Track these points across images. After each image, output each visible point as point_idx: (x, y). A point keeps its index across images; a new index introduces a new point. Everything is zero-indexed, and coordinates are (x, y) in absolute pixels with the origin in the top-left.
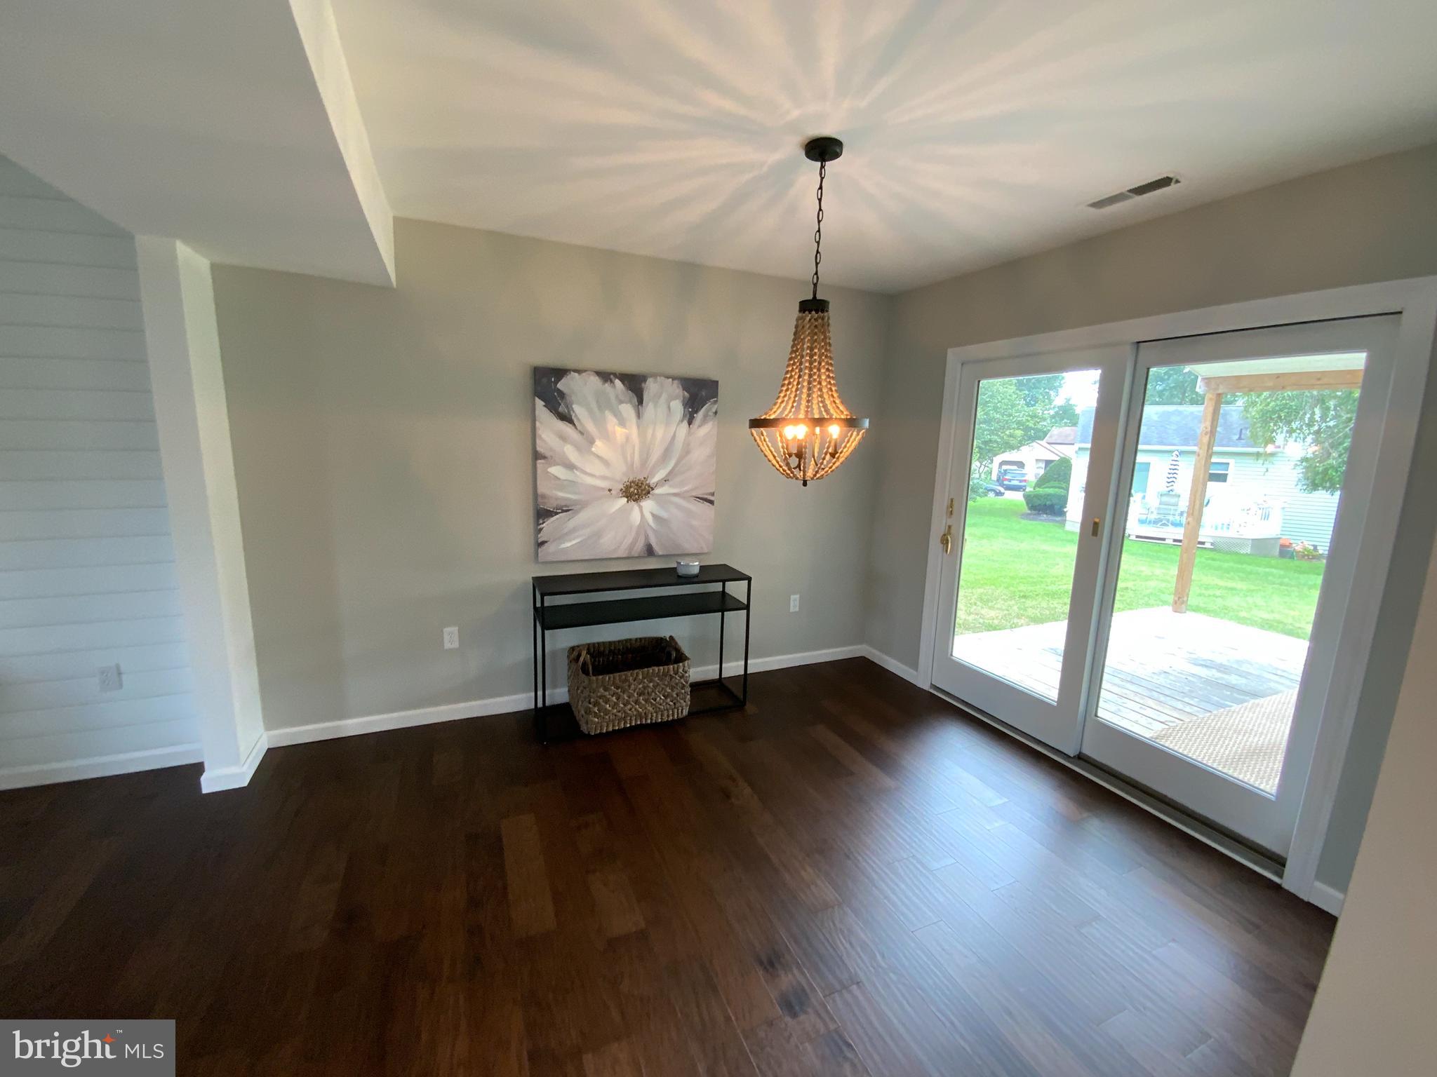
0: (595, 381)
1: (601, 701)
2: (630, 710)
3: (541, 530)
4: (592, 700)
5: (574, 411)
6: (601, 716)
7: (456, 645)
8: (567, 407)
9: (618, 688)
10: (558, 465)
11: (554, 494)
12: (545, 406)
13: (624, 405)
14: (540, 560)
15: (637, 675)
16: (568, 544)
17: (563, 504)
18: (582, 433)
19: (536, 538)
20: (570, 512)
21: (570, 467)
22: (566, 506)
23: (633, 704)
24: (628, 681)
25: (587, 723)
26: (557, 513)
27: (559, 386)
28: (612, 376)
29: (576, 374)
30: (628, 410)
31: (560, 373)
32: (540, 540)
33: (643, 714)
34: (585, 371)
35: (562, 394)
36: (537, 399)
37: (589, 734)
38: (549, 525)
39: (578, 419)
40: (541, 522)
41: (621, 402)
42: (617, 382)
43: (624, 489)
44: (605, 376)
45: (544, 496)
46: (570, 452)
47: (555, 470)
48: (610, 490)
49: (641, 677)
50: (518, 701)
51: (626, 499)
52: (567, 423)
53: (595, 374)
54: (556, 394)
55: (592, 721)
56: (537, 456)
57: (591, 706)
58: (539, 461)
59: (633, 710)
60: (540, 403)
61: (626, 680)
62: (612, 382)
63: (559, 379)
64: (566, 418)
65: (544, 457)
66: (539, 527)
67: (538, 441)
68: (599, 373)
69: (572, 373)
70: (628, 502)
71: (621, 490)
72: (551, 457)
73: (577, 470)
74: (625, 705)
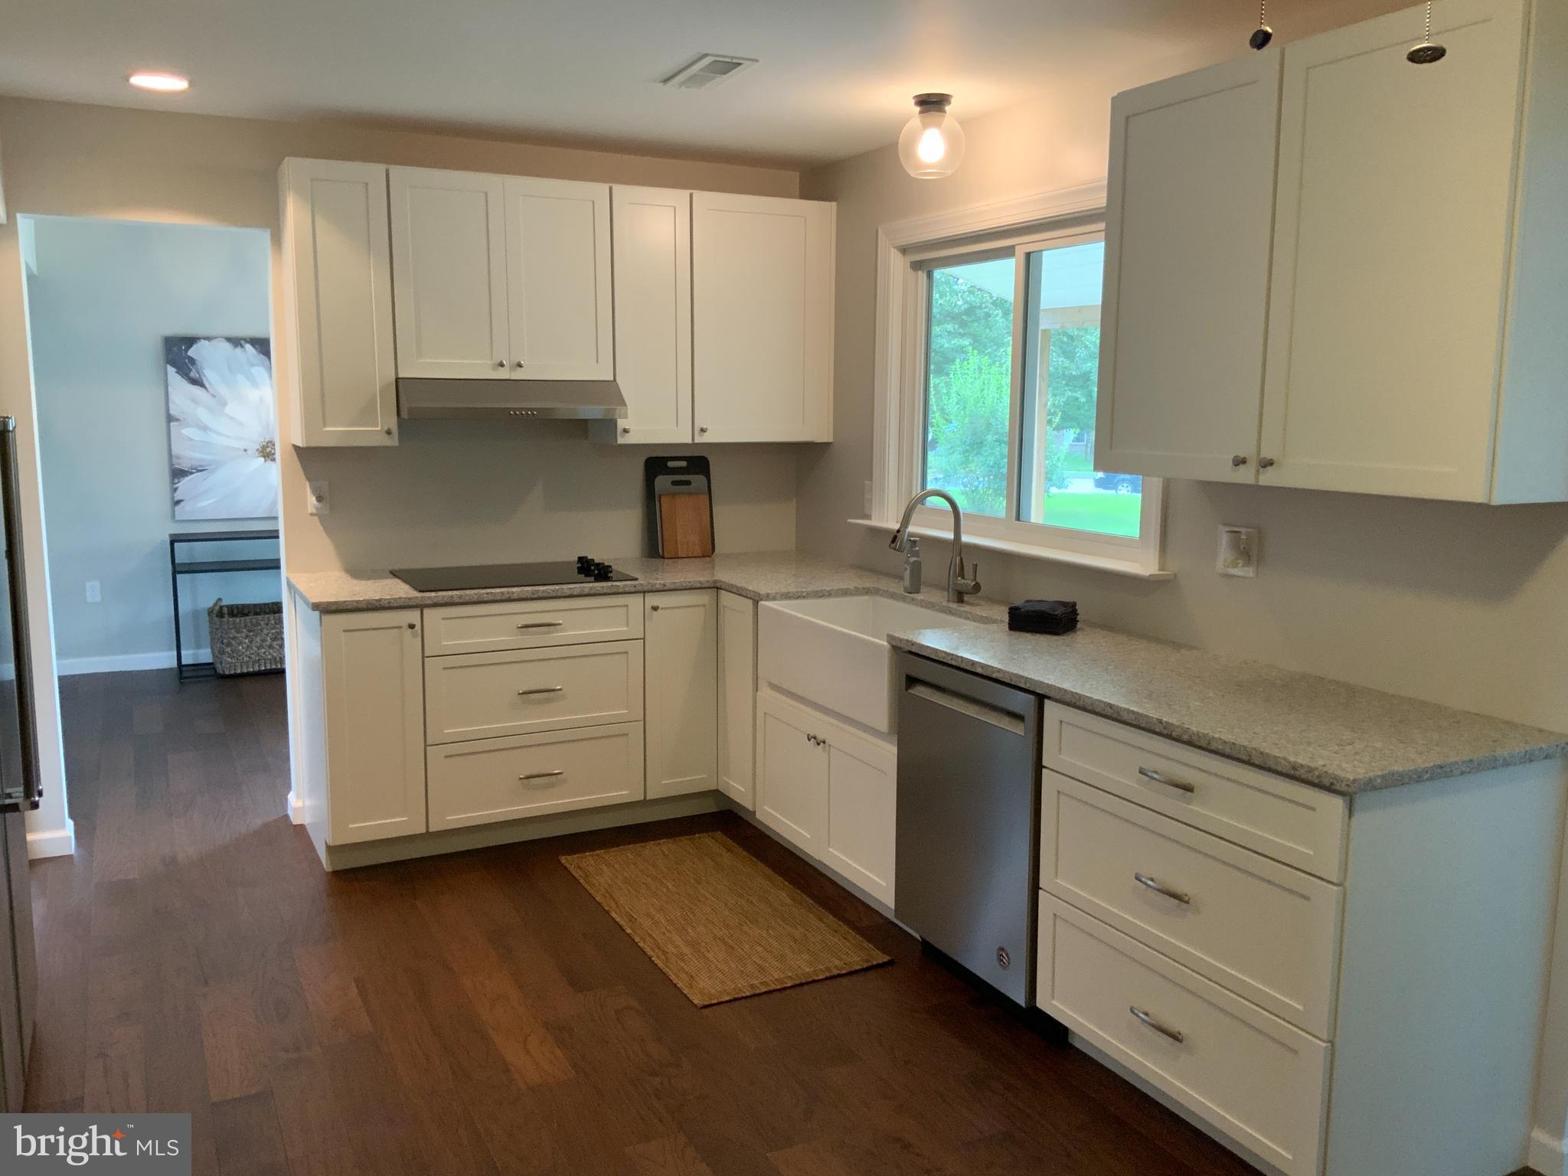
0: (227, 346)
1: (233, 642)
2: (264, 653)
3: (175, 490)
4: (225, 641)
5: (205, 376)
6: (234, 657)
7: (98, 599)
8: (198, 373)
9: (250, 631)
10: (192, 426)
11: (187, 455)
12: (177, 372)
13: (256, 368)
14: (177, 518)
15: (269, 620)
16: (205, 503)
17: (198, 464)
18: (214, 396)
19: (173, 497)
20: (205, 472)
21: (205, 428)
22: (201, 466)
23: (267, 648)
24: (259, 624)
25: (221, 663)
26: (192, 473)
27: (190, 353)
28: (242, 342)
29: (206, 342)
30: (259, 372)
31: (191, 341)
32: (177, 499)
33: (278, 659)
34: (216, 338)
35: (192, 361)
36: (168, 366)
37: (224, 674)
38: (184, 483)
39: (210, 384)
40: (176, 481)
41: (253, 365)
42: (248, 347)
43: (260, 449)
44: (236, 342)
45: (178, 458)
46: (203, 415)
47: (187, 432)
48: (245, 450)
49: (273, 622)
50: (163, 659)
51: (263, 459)
52: (199, 387)
53: (224, 341)
54: (187, 361)
55: (226, 660)
56: (170, 419)
57: (224, 647)
58: (172, 424)
59: (267, 653)
60: (171, 370)
61: (258, 624)
62: (242, 346)
63: (190, 346)
64: (197, 382)
65: (177, 420)
66: (175, 486)
67: (170, 405)
68: (229, 340)
69: (202, 341)
70: (265, 461)
71: (258, 450)
72: (184, 419)
73: (210, 431)
74: (258, 648)
